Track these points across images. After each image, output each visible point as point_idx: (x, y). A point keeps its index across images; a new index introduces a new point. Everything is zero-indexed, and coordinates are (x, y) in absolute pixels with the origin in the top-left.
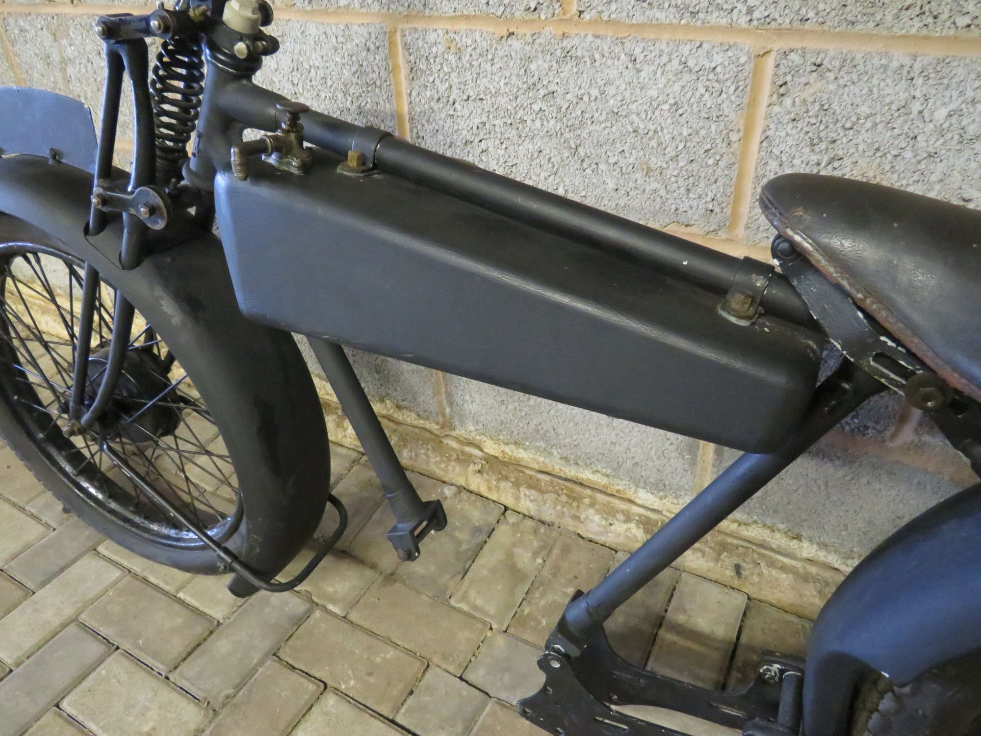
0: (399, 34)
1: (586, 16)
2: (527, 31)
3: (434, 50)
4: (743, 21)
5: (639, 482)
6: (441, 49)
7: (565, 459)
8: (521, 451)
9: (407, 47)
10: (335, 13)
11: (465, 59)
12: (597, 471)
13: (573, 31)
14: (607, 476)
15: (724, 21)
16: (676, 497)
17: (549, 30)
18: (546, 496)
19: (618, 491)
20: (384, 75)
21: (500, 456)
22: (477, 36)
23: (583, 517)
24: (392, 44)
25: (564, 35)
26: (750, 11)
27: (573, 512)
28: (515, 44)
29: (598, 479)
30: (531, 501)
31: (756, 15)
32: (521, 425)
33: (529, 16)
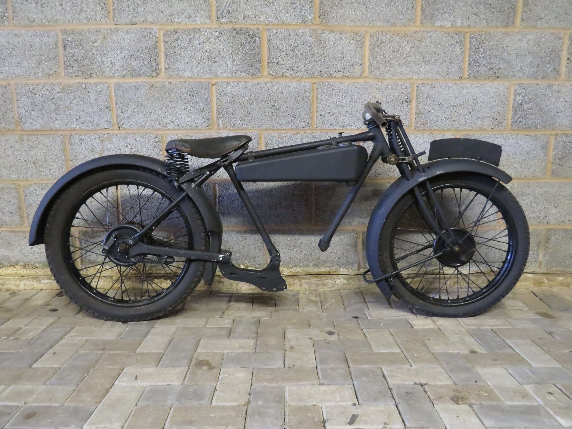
0: (263, 135)
1: (318, 128)
2: (302, 132)
3: (274, 138)
4: (354, 128)
5: (340, 266)
6: (277, 138)
7: (314, 265)
8: (298, 268)
9: (265, 138)
10: (241, 130)
11: (284, 140)
12: (326, 266)
13: (314, 131)
14: (329, 267)
15: (350, 128)
16: (352, 266)
17: (309, 132)
18: (311, 280)
19: (334, 272)
20: (256, 146)
21: (289, 274)
22: (288, 134)
23: (325, 283)
24: (260, 137)
25: (312, 133)
26: (356, 126)
27: (322, 282)
28: (299, 135)
29: (327, 269)
30: (306, 284)
31: (357, 126)
32: (298, 257)
33: (302, 129)
